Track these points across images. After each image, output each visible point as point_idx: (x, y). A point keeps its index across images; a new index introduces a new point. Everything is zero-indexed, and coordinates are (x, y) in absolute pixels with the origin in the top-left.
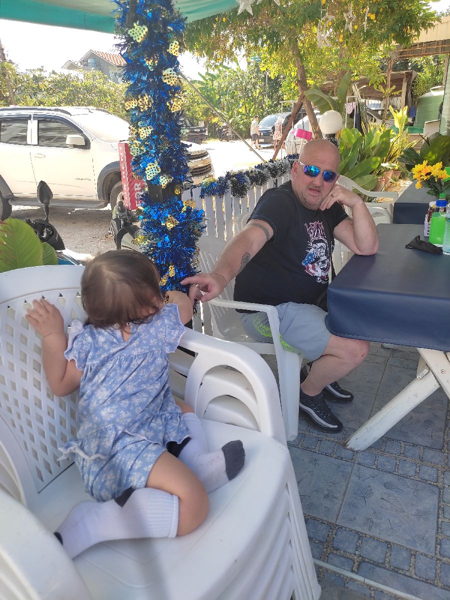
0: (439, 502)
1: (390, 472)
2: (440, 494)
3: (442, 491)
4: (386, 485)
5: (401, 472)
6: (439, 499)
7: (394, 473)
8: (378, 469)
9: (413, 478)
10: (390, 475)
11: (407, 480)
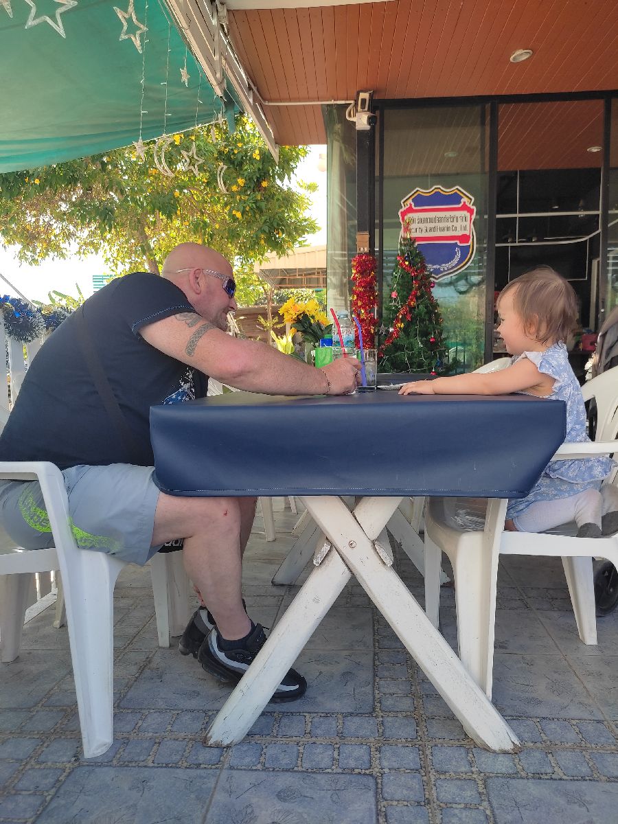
0: (377, 802)
1: (288, 770)
2: (377, 788)
3: (379, 781)
4: (282, 796)
5: (307, 765)
6: (376, 797)
7: (296, 769)
8: (265, 769)
9: (329, 770)
10: (288, 774)
11: (319, 777)
